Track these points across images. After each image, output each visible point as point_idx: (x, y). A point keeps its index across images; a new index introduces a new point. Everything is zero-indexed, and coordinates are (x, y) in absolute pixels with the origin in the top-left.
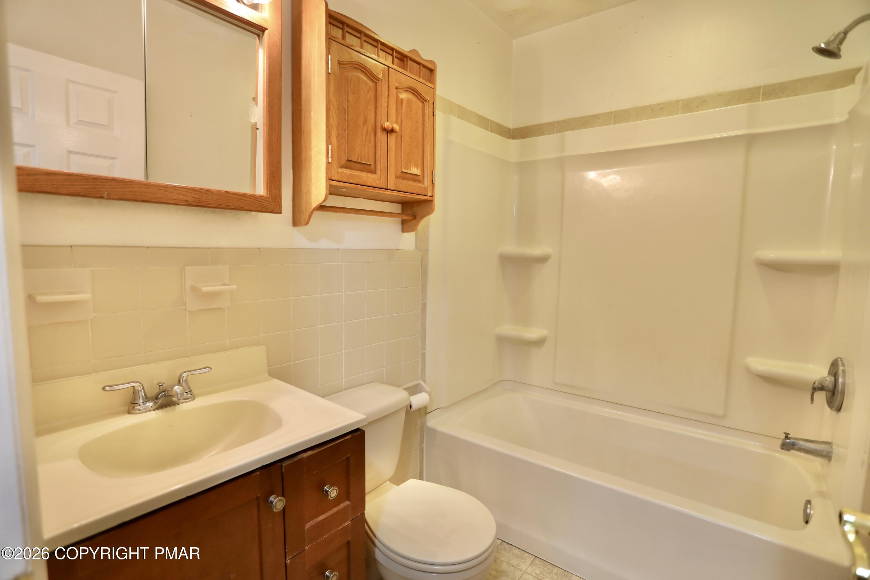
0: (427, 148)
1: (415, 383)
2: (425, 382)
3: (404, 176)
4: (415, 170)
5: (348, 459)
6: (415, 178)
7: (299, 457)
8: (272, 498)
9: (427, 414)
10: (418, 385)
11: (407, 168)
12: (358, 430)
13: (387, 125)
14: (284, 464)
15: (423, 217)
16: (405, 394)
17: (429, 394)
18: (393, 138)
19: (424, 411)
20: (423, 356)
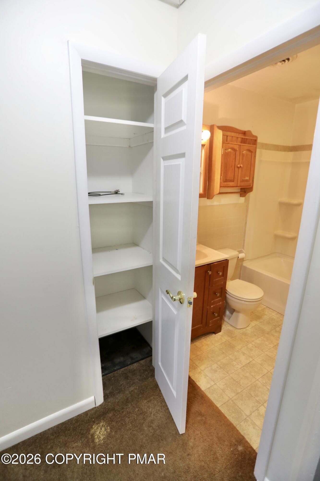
0: (252, 169)
1: (240, 250)
2: (244, 249)
3: (243, 181)
4: (247, 178)
5: (224, 266)
6: (247, 181)
7: (214, 263)
8: (208, 272)
9: (243, 261)
10: (241, 251)
11: (244, 178)
12: (227, 260)
13: (239, 166)
14: (212, 264)
15: (248, 193)
16: (237, 253)
17: (245, 254)
18: (240, 169)
19: (242, 260)
20: (244, 240)
